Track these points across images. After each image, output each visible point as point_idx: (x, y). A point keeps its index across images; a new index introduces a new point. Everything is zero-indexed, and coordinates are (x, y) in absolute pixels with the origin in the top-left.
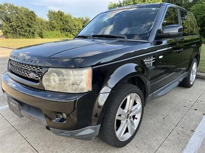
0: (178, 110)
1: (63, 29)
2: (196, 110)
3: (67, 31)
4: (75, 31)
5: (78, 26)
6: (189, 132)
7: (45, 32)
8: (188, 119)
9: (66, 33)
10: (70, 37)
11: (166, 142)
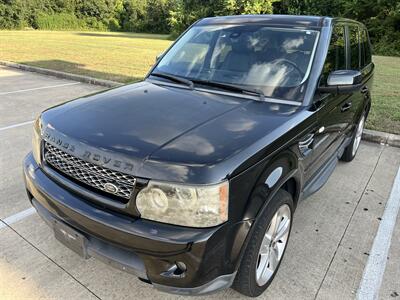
0: (338, 211)
1: (82, 10)
2: (366, 210)
3: (89, 14)
4: (108, 15)
5: (114, 4)
6: (360, 257)
7: (42, 16)
8: (356, 230)
9: (89, 19)
10: (97, 28)
11: (329, 279)
